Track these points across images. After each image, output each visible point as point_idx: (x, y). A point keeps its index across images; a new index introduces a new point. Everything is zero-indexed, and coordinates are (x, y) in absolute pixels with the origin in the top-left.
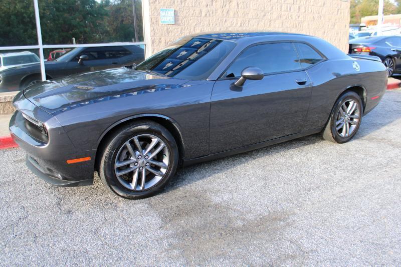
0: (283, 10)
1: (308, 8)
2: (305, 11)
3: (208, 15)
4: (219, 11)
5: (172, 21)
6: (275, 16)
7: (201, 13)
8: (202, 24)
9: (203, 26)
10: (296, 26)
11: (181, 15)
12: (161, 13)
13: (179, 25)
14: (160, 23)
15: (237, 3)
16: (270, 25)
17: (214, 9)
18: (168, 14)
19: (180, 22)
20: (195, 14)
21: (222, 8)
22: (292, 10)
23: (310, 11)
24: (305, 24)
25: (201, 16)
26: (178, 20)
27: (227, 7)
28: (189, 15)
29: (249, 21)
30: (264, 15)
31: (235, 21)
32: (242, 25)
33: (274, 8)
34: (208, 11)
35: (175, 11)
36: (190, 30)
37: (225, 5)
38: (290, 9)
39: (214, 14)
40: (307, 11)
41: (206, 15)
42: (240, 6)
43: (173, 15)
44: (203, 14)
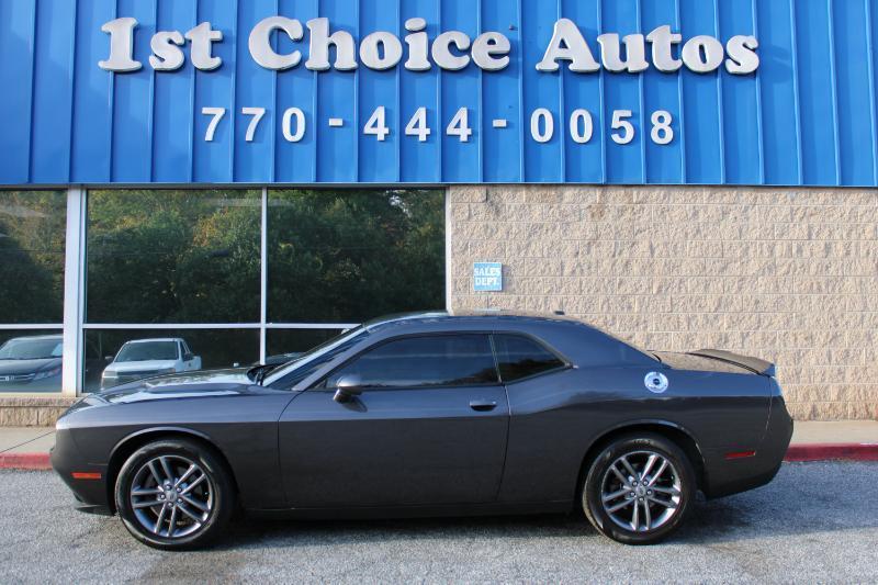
0: (777, 254)
1: (857, 246)
2: (848, 253)
3: (578, 271)
4: (606, 264)
5: (497, 284)
6: (753, 268)
7: (562, 270)
8: (563, 290)
9: (567, 292)
10: (819, 289)
11: (516, 275)
12: (476, 270)
13: (513, 292)
14: (473, 289)
15: (651, 246)
16: (740, 288)
17: (593, 261)
18: (489, 272)
19: (514, 286)
20: (547, 271)
21: (614, 256)
22: (806, 253)
23: (863, 252)
24: (849, 283)
25: (562, 275)
26: (510, 284)
27: (626, 255)
28: (535, 273)
29: (681, 282)
30: (724, 268)
31: (644, 281)
32: (664, 289)
33: (751, 251)
34: (579, 265)
35: (503, 267)
36: (537, 301)
37: (621, 252)
38: (800, 250)
39: (593, 270)
40: (853, 252)
41: (574, 272)
42: (657, 252)
43: (499, 273)
44: (567, 271)
